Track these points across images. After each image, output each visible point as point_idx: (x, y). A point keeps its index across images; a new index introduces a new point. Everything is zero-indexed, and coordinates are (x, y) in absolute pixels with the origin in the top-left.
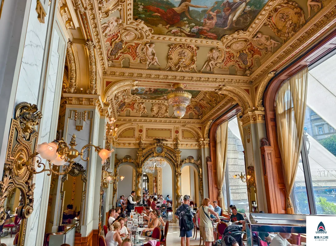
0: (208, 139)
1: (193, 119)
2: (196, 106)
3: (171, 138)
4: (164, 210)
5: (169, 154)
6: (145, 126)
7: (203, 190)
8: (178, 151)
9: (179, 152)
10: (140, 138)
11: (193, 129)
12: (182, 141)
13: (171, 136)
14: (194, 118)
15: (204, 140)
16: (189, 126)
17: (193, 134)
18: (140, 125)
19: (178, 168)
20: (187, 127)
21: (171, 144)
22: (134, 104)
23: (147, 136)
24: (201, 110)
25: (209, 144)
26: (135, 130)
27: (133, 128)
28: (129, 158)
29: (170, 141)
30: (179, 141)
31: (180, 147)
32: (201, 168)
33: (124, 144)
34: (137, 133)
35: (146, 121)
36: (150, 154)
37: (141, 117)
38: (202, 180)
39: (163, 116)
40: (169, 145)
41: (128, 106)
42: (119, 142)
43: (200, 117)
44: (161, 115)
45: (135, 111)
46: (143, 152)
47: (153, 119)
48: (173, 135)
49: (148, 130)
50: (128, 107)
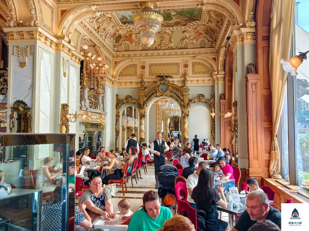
0: (223, 73)
1: (205, 48)
2: (206, 30)
3: (178, 74)
4: (176, 154)
5: (174, 93)
6: (148, 61)
7: (214, 132)
8: (186, 88)
9: (187, 90)
10: (142, 76)
11: (206, 61)
12: (191, 77)
13: (179, 72)
14: (207, 46)
15: (218, 74)
16: (200, 57)
17: (206, 67)
18: (142, 60)
19: (184, 108)
20: (198, 59)
21: (178, 81)
22: (131, 36)
23: (151, 73)
24: (214, 36)
25: (224, 78)
26: (136, 67)
27: (134, 65)
28: (130, 98)
29: (177, 78)
30: (187, 77)
31: (188, 84)
32: (213, 108)
33: (126, 83)
34: (139, 71)
35: (147, 55)
36: (153, 94)
37: (142, 50)
38: (214, 122)
39: (166, 48)
40: (176, 83)
41: (125, 38)
42: (120, 81)
43: (214, 44)
44: (164, 46)
45: (134, 44)
46: (144, 91)
47: (155, 52)
48: (182, 70)
49: (151, 65)
50: (126, 40)
